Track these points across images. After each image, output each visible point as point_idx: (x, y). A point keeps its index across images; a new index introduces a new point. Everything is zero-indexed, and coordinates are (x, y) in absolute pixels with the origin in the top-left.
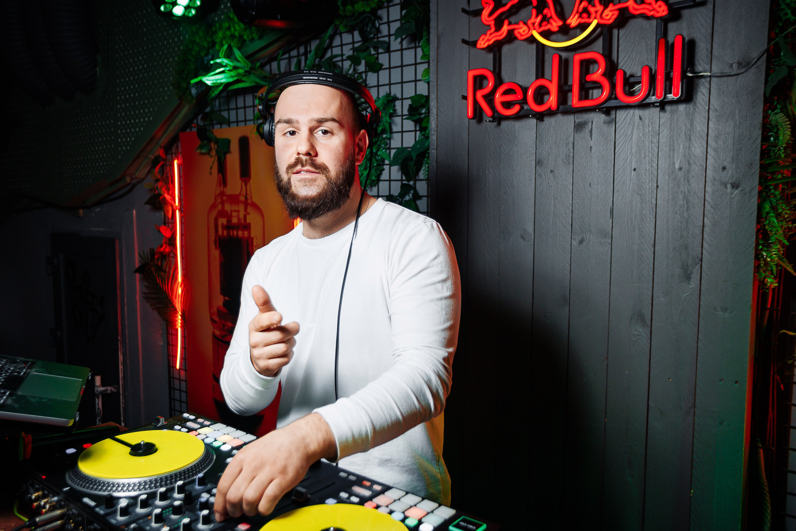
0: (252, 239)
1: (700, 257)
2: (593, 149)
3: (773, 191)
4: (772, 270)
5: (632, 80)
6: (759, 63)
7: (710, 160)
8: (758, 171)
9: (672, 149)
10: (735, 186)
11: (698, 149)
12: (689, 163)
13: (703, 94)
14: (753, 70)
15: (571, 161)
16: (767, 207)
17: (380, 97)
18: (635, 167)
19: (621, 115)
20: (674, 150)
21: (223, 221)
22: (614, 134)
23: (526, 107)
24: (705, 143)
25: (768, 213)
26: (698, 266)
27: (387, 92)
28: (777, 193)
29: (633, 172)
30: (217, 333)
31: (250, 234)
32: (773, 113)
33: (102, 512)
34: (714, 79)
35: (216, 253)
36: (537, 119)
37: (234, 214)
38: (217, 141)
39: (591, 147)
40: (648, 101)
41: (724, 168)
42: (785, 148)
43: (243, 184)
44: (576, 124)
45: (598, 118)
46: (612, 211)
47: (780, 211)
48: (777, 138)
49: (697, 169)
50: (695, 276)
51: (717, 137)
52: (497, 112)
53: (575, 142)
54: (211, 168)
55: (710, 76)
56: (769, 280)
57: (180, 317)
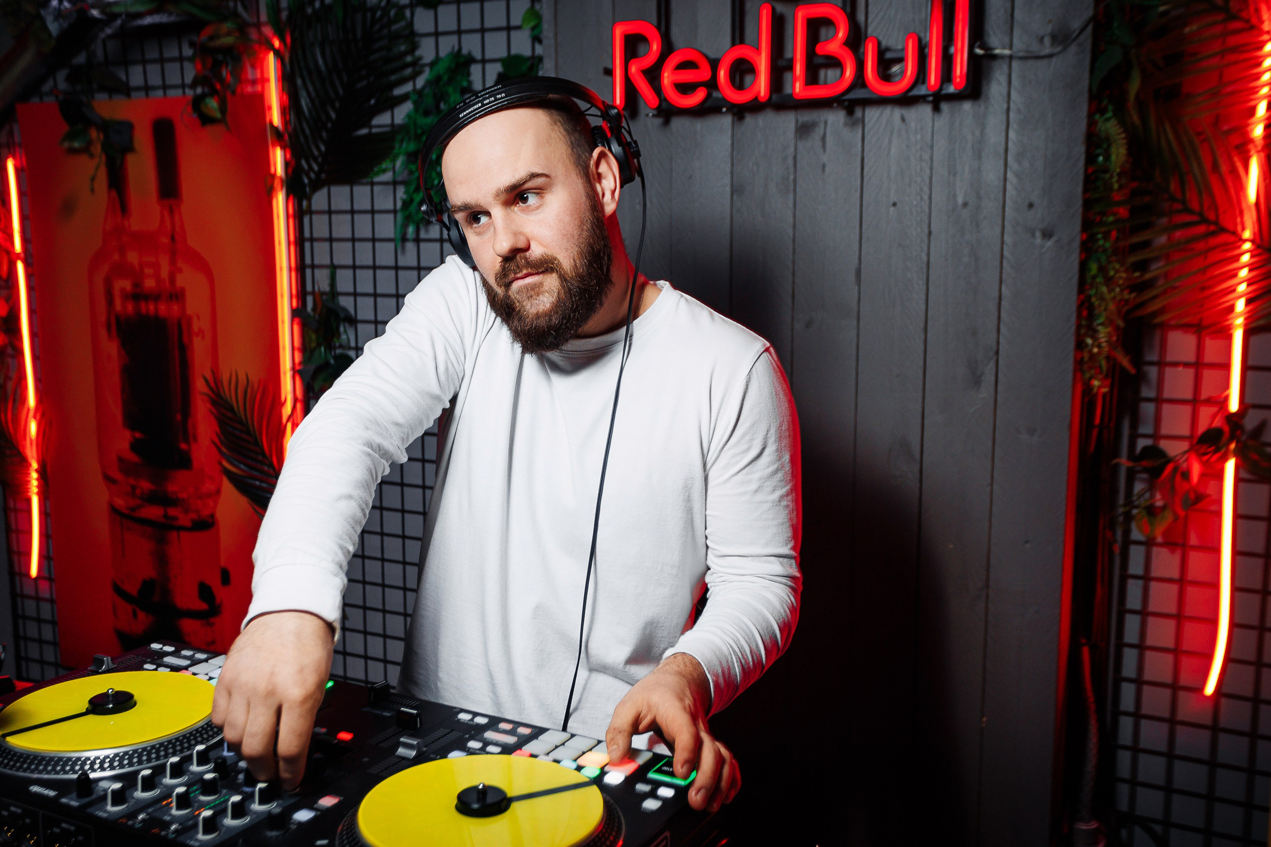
0: (189, 319)
1: (995, 348)
2: (827, 169)
3: (1101, 242)
4: (1100, 366)
5: (889, 55)
6: (1082, 37)
7: (1011, 191)
8: (1080, 211)
9: (952, 171)
10: (1047, 234)
11: (991, 173)
12: (979, 197)
13: (1000, 84)
14: (1073, 48)
15: (791, 187)
16: (1094, 268)
17: (442, 54)
18: (895, 200)
19: (872, 114)
20: (955, 174)
21: (125, 284)
22: (860, 144)
23: (716, 94)
24: (1002, 163)
25: (1094, 277)
26: (992, 364)
27: (453, 48)
28: (1108, 245)
29: (892, 209)
30: (119, 502)
31: (183, 308)
32: (1103, 118)
33: (74, 803)
34: (1015, 64)
35: (112, 348)
36: (734, 115)
37: (148, 271)
38: (105, 126)
39: (824, 166)
40: (915, 92)
41: (1031, 206)
42: (1119, 175)
43: (166, 214)
44: (799, 125)
45: (835, 118)
46: (858, 272)
47: (1112, 273)
48: (1107, 158)
49: (990, 206)
50: (989, 378)
51: (1020, 156)
52: (665, 99)
53: (799, 156)
54: (93, 179)
55: (1011, 57)
56: (1096, 383)
57: (34, 475)
